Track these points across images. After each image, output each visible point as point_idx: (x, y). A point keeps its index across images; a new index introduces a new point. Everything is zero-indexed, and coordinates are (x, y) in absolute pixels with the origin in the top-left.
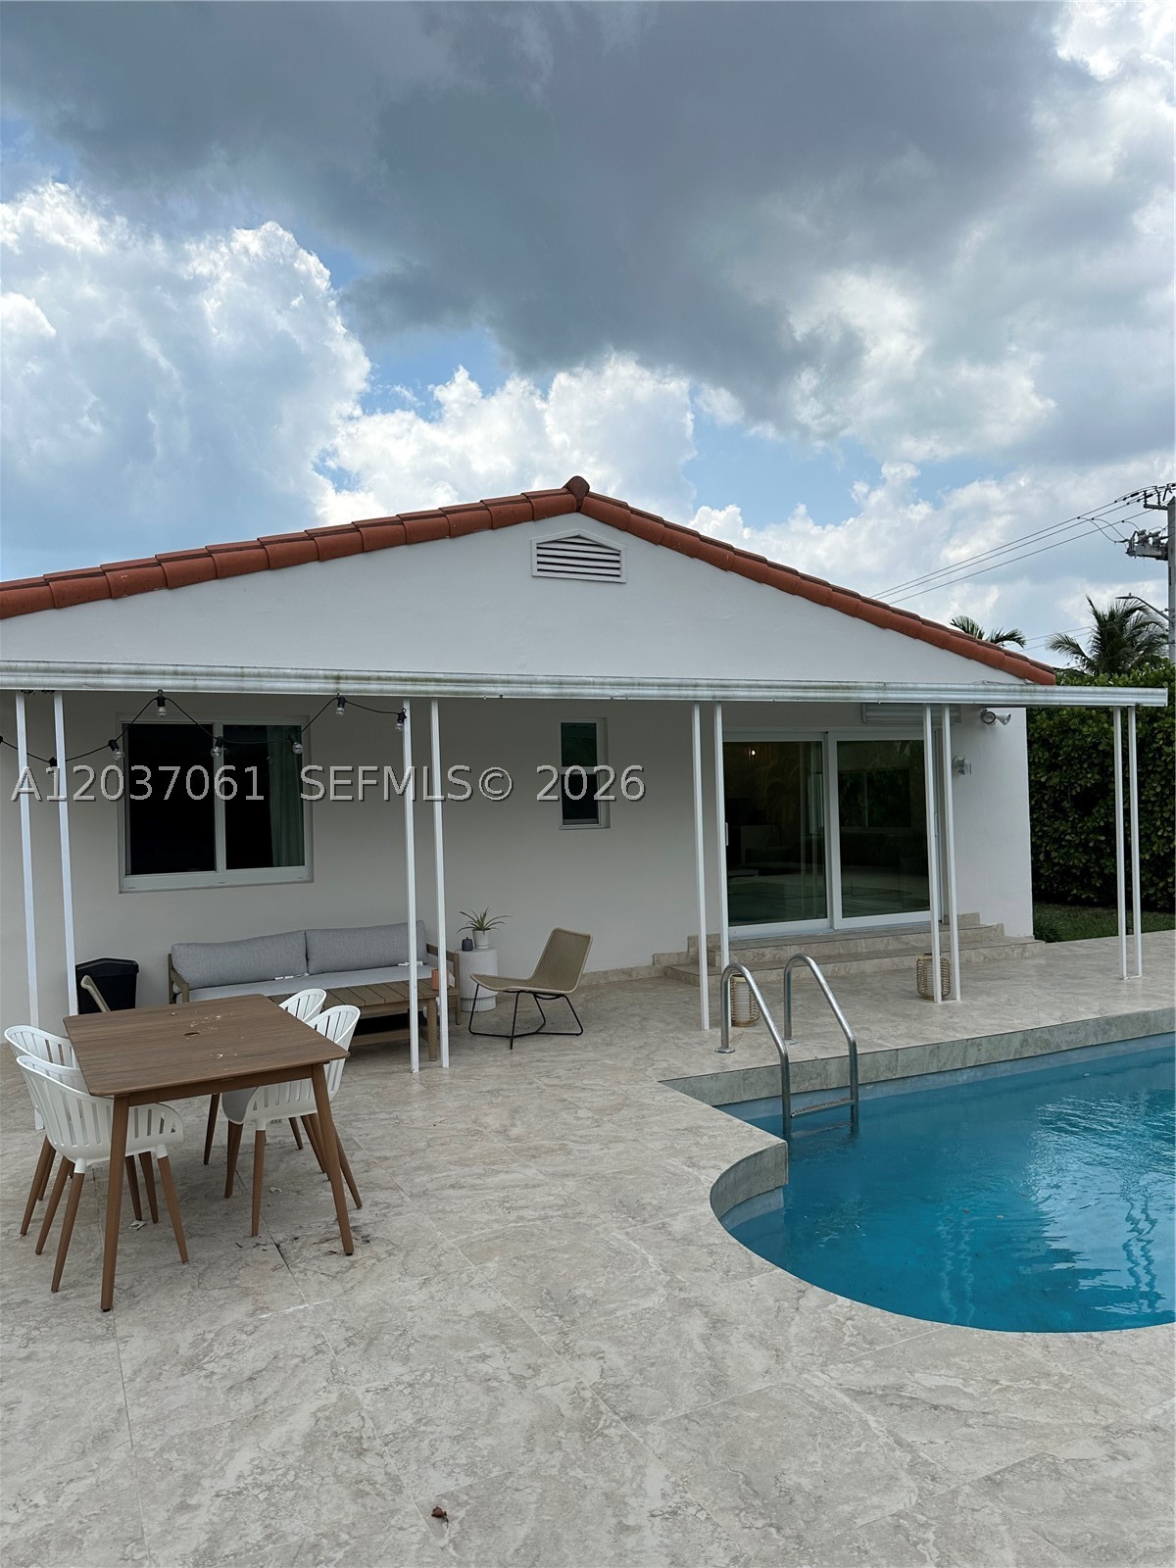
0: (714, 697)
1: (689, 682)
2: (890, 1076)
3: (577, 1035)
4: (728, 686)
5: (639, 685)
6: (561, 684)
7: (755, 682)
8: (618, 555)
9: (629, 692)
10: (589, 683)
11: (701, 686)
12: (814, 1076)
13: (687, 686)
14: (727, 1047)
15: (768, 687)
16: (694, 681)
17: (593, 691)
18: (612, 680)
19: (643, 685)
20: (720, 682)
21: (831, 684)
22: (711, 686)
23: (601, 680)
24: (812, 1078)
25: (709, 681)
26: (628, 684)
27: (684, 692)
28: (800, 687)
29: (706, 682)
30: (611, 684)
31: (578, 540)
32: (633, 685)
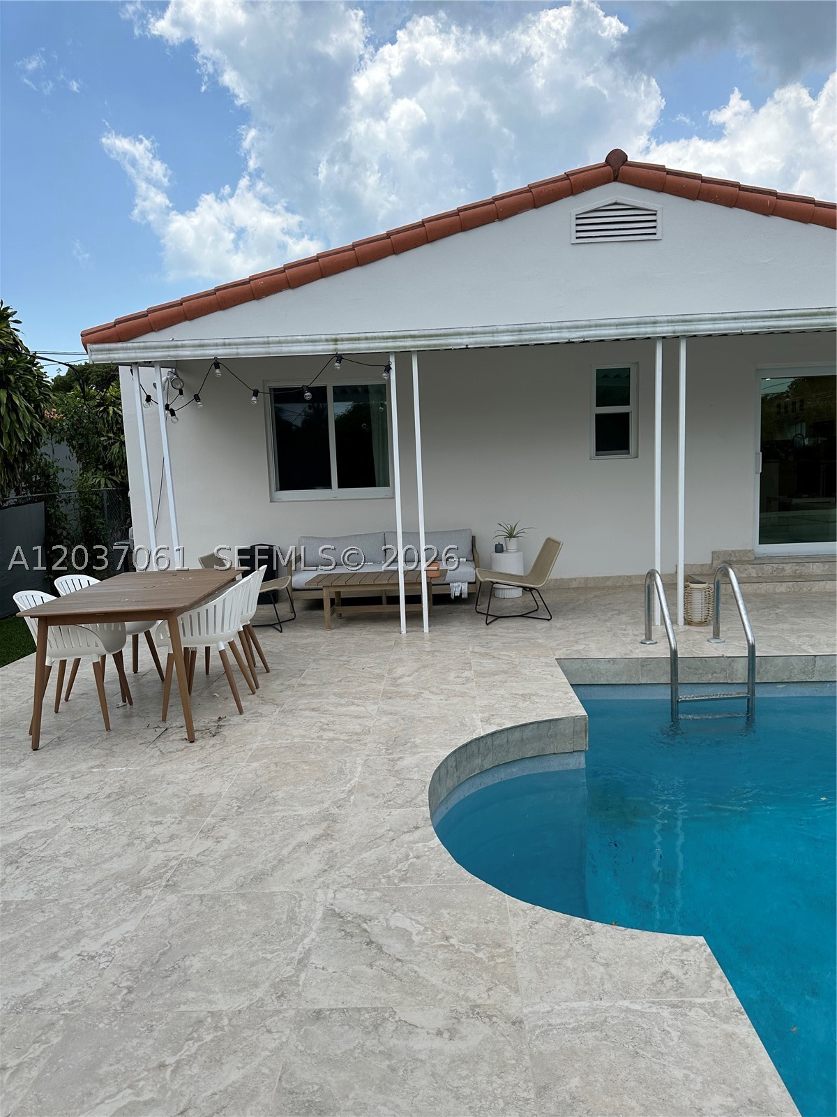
0: (674, 332)
1: (648, 320)
2: (804, 678)
3: (548, 620)
4: (690, 321)
5: (596, 326)
6: (520, 331)
7: (720, 315)
8: (655, 214)
9: (585, 333)
10: (546, 329)
11: (661, 322)
12: (718, 671)
13: (645, 323)
14: (650, 639)
15: (735, 319)
16: (652, 318)
17: (550, 335)
18: (569, 324)
19: (600, 326)
20: (681, 317)
21: (810, 311)
22: (672, 322)
23: (558, 325)
24: (715, 672)
25: (669, 318)
26: (585, 327)
27: (643, 330)
28: (771, 317)
29: (666, 318)
30: (568, 328)
31: (616, 206)
32: (590, 326)
